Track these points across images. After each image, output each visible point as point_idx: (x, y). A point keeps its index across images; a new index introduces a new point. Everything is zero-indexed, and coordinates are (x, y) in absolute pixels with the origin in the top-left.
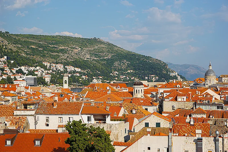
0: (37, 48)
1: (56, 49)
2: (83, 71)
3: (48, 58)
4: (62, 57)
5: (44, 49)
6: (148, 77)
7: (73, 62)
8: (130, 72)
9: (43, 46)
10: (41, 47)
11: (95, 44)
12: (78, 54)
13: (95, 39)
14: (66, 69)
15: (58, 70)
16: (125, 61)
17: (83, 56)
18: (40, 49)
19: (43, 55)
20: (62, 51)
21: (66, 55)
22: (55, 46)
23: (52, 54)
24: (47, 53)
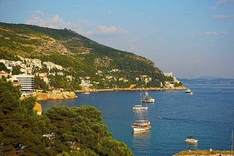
0: (2, 37)
1: (26, 39)
2: (65, 70)
3: (20, 51)
4: (36, 50)
5: (12, 39)
6: (139, 77)
7: (50, 57)
8: (116, 71)
9: (10, 35)
10: (7, 35)
11: (67, 36)
12: (53, 48)
13: (65, 30)
14: (45, 66)
15: (35, 67)
16: (107, 57)
17: (60, 50)
18: (6, 38)
19: (13, 47)
20: (34, 42)
21: (40, 48)
22: (25, 36)
23: (23, 45)
24: (17, 44)
